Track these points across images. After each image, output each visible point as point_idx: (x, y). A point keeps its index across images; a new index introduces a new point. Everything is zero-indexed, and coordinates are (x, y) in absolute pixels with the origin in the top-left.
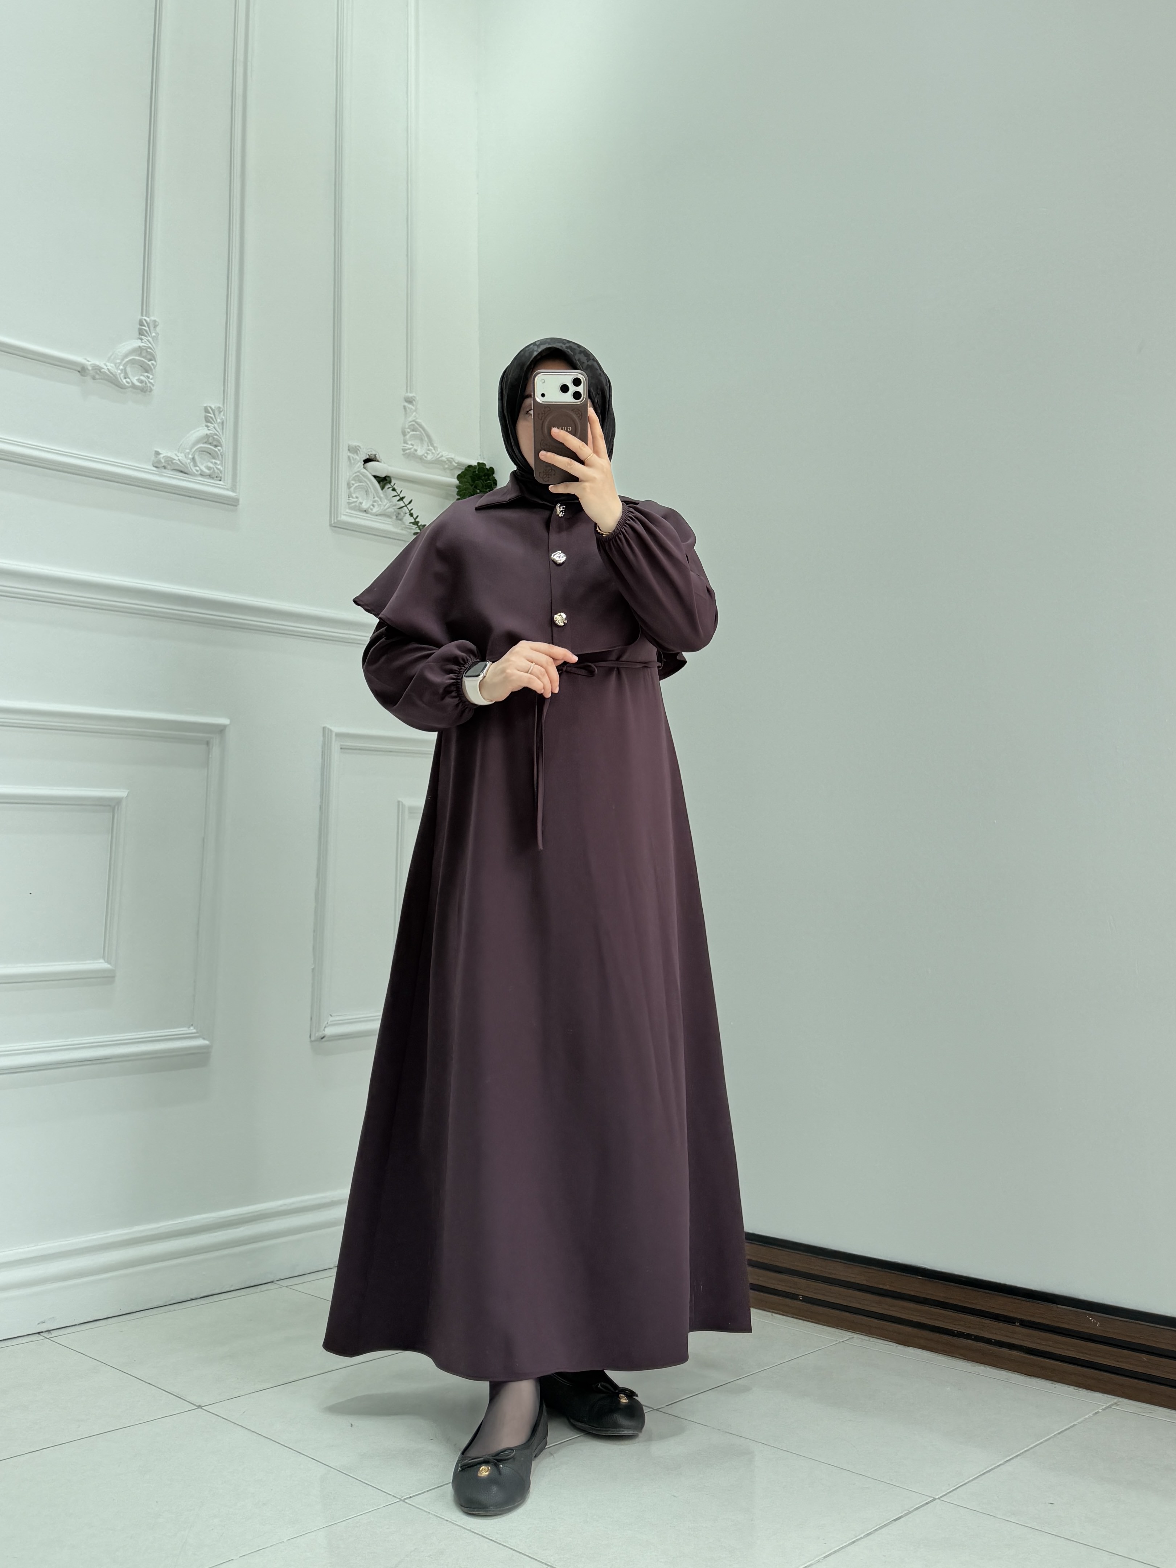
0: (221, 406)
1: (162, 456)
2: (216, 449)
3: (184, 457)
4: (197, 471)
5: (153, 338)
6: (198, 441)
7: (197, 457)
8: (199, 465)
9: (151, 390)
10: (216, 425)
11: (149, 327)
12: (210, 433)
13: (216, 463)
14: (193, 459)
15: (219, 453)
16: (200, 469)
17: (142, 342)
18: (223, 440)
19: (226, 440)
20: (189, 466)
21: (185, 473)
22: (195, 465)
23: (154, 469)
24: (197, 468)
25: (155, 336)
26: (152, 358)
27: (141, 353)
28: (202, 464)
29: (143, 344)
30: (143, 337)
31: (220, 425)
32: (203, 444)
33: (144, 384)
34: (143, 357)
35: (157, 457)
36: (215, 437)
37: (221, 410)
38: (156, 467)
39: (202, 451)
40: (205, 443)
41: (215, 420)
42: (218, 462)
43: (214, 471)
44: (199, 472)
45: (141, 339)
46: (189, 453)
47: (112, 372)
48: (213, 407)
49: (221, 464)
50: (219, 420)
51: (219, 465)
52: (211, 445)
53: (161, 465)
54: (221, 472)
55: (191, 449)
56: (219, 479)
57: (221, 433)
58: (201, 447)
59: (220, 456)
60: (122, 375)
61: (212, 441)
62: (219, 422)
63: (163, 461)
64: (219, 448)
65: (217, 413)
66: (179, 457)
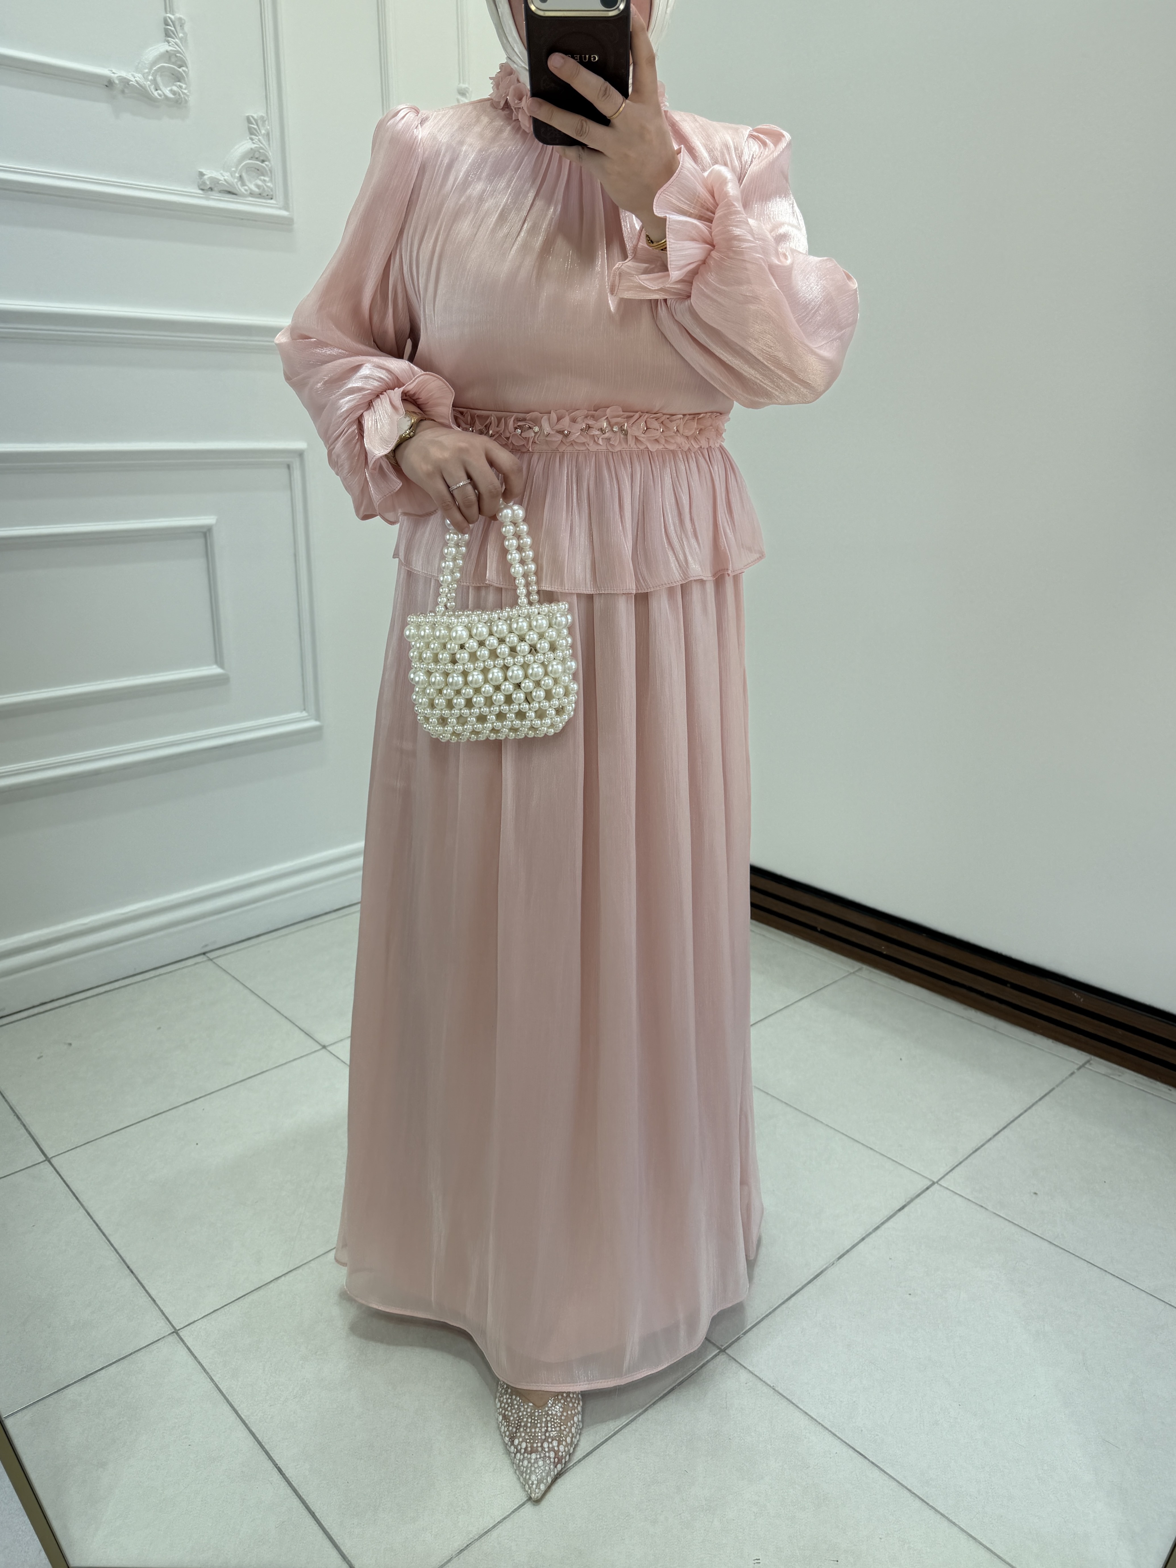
0: (264, 115)
1: (206, 177)
2: (263, 165)
3: (230, 176)
4: (246, 190)
5: (180, 39)
6: (244, 157)
7: (244, 175)
8: (248, 183)
9: (186, 102)
10: (260, 137)
11: (175, 27)
12: (256, 147)
13: (264, 181)
14: (241, 177)
15: (267, 169)
16: (249, 188)
17: (170, 46)
18: (270, 154)
19: (273, 153)
20: (236, 186)
21: (234, 194)
22: (243, 184)
23: (200, 192)
24: (246, 188)
25: (182, 37)
26: (182, 64)
27: (170, 58)
28: (251, 182)
29: (171, 48)
30: (169, 39)
31: (265, 137)
32: (250, 159)
33: (177, 95)
34: (173, 64)
35: (201, 179)
36: (261, 151)
37: (265, 119)
38: (202, 190)
39: (248, 168)
40: (251, 158)
41: (258, 131)
42: (267, 179)
43: (264, 189)
44: (249, 192)
45: (169, 42)
46: (235, 172)
47: (142, 84)
48: (255, 116)
49: (271, 181)
50: (263, 132)
51: (268, 182)
52: (258, 161)
53: (208, 188)
54: (272, 190)
55: (237, 166)
56: (270, 197)
57: (267, 147)
58: (248, 164)
59: (269, 172)
60: (152, 87)
61: (257, 156)
62: (264, 134)
63: (208, 183)
64: (267, 163)
65: (260, 123)
66: (224, 176)
